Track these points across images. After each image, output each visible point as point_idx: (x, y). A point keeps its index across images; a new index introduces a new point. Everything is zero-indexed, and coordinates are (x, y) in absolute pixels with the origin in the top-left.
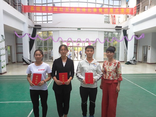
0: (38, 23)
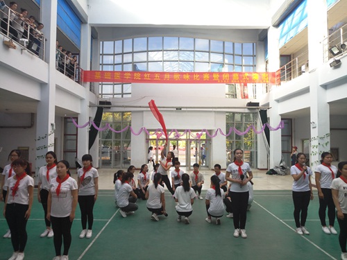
0: (105, 98)
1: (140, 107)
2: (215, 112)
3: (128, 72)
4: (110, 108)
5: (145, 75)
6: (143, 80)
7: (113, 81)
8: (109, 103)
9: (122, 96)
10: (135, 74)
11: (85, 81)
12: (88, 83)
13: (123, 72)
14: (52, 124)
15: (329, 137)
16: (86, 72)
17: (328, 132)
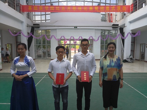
0: (37, 22)
2: (95, 29)
3: (47, 6)
5: (57, 8)
8: (39, 25)
9: (46, 21)
10: (51, 7)
11: (23, 11)
16: (23, 6)
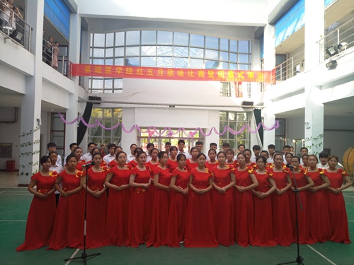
1: (132, 103)
2: (209, 110)
3: (120, 66)
4: (99, 103)
5: (138, 70)
6: (135, 76)
7: (104, 75)
8: (99, 99)
9: (113, 92)
10: (127, 69)
11: (74, 74)
12: (77, 77)
13: (114, 67)
14: (38, 120)
15: (322, 138)
16: (75, 65)
17: (322, 132)
